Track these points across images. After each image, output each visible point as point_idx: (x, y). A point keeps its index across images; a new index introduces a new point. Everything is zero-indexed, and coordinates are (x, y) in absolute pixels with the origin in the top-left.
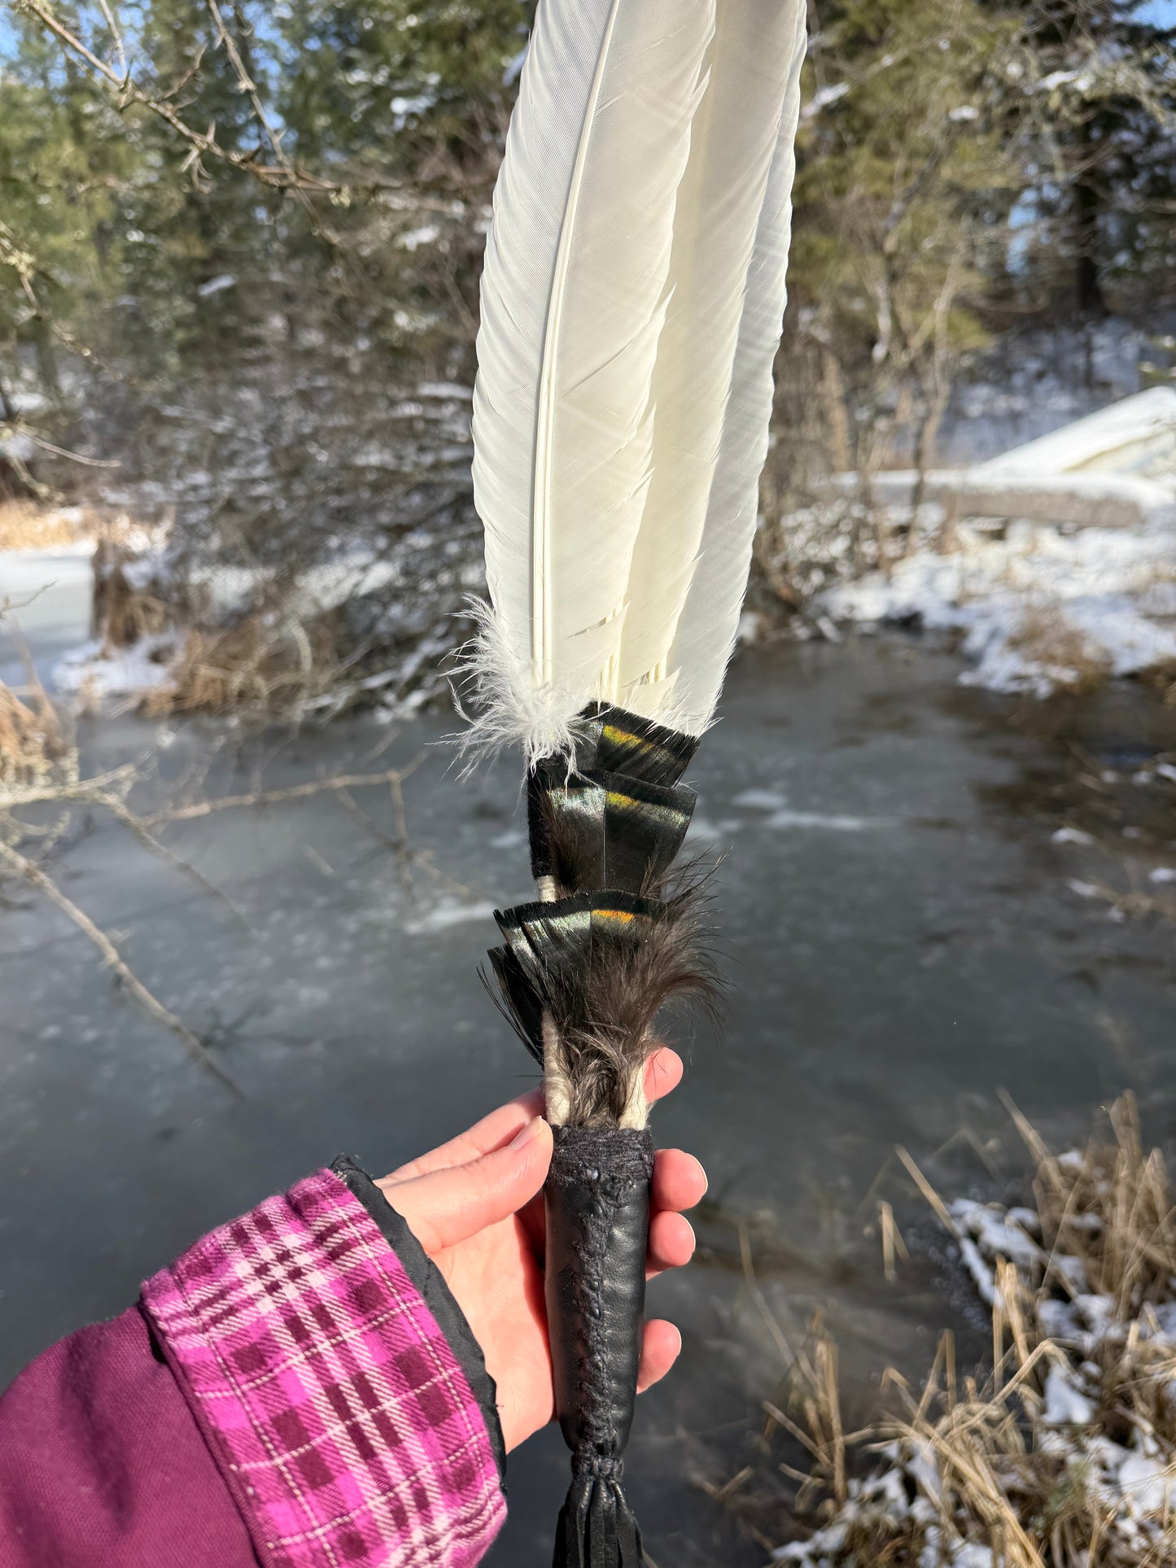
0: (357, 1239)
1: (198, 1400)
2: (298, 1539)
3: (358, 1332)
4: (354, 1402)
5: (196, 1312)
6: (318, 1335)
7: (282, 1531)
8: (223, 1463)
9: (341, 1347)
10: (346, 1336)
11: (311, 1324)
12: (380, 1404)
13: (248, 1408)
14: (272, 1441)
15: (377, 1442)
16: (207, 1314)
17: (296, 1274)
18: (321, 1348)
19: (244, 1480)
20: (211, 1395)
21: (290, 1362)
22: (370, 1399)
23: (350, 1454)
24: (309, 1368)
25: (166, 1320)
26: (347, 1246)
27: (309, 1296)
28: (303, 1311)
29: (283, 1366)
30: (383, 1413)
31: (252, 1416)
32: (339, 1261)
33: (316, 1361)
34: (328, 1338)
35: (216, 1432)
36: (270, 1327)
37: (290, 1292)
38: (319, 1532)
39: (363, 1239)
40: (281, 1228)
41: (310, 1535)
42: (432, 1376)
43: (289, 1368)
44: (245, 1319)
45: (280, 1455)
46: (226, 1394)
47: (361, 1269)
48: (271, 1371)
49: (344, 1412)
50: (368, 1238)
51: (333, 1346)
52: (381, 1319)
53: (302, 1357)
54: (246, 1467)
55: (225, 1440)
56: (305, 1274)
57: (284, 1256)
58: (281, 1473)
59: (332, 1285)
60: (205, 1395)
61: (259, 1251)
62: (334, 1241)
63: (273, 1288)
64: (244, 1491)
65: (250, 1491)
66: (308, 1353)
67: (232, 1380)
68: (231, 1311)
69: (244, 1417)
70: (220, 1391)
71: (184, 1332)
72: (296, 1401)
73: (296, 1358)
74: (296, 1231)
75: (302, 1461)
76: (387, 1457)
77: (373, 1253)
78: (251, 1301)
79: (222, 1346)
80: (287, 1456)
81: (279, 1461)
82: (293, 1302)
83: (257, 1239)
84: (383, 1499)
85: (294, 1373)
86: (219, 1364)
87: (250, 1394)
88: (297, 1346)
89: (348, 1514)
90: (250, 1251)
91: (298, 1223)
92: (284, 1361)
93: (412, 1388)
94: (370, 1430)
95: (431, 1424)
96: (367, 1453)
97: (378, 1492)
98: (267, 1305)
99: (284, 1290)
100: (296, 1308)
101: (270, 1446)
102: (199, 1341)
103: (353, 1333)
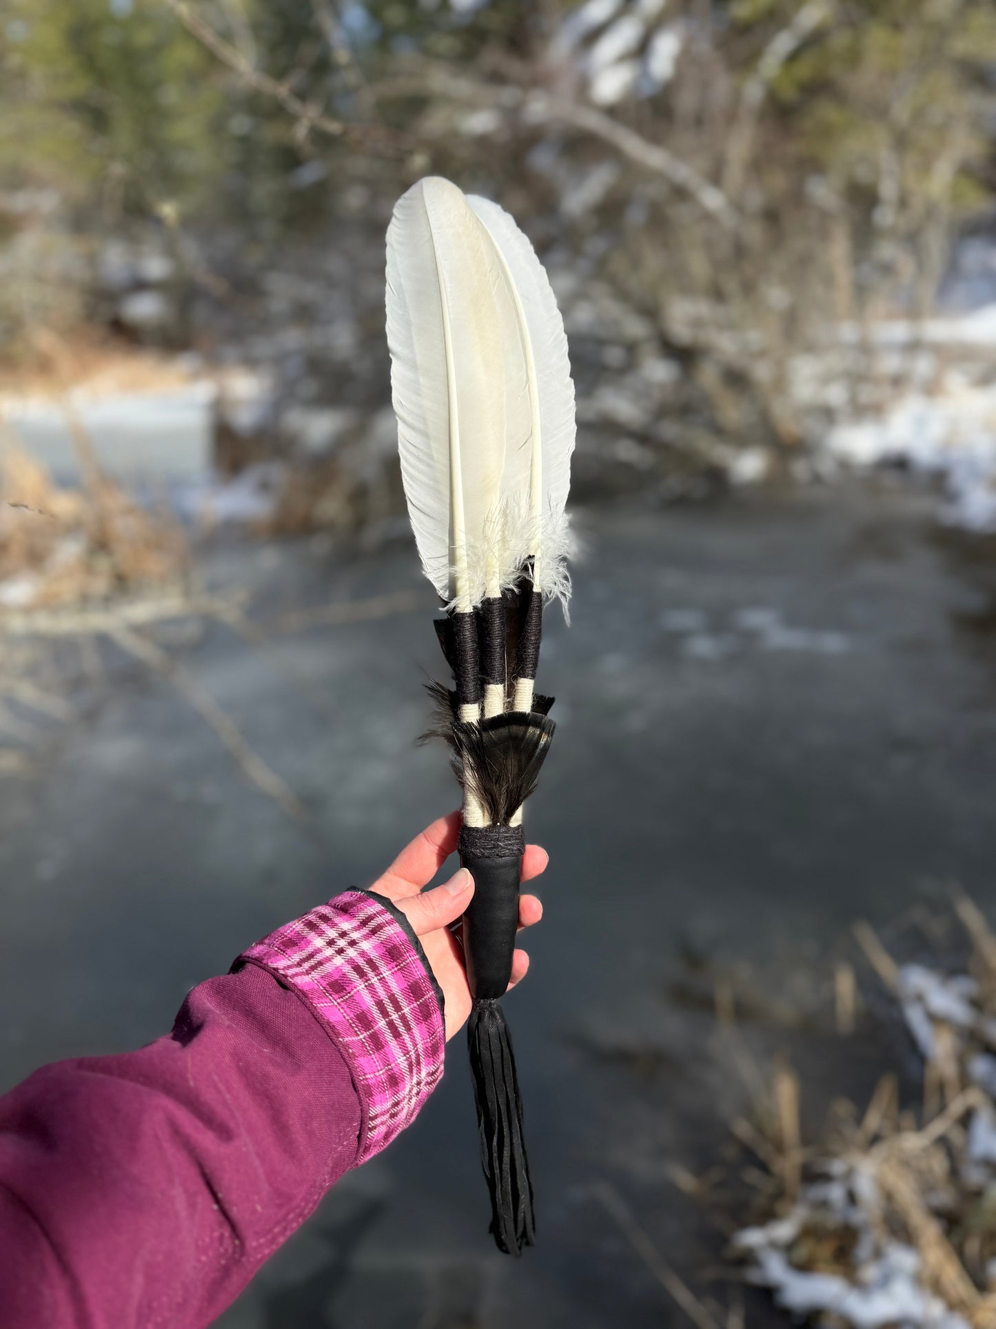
0: (384, 924)
1: (315, 1007)
2: (372, 1076)
3: (390, 972)
4: (390, 1008)
5: (299, 964)
6: (371, 974)
7: (366, 1071)
8: (334, 1037)
9: (382, 980)
10: (384, 975)
11: (367, 969)
12: (402, 1010)
13: (342, 1011)
14: (357, 1026)
15: (401, 1029)
16: (306, 965)
17: (353, 943)
18: (373, 981)
19: (346, 1046)
20: (322, 1005)
21: (358, 988)
22: (398, 1008)
23: (389, 1036)
24: (367, 991)
25: (283, 969)
26: (379, 927)
27: (363, 954)
28: (361, 962)
29: (355, 990)
30: (404, 1014)
31: (345, 1014)
32: (377, 935)
33: (371, 988)
34: (376, 976)
35: (328, 1023)
36: (344, 971)
37: (351, 952)
38: (381, 1072)
39: (387, 923)
40: (337, 920)
41: (377, 1074)
42: (424, 995)
43: (358, 991)
44: (328, 968)
45: (362, 1034)
46: (330, 1005)
47: (389, 939)
48: (349, 993)
49: (385, 1014)
50: (389, 923)
51: (379, 980)
52: (402, 965)
53: (363, 986)
54: (346, 1039)
55: (334, 1026)
56: (358, 943)
57: (343, 934)
58: (363, 1043)
59: (374, 948)
60: (319, 1005)
61: (327, 932)
62: (373, 924)
63: (341, 951)
64: (347, 1051)
65: (350, 1051)
66: (366, 984)
67: (330, 997)
68: (320, 963)
69: (340, 1014)
70: (326, 1003)
71: (297, 974)
72: (364, 1008)
73: (360, 986)
74: (347, 921)
75: (371, 1036)
76: (406, 1037)
77: (393, 930)
78: (328, 959)
79: (322, 981)
80: (365, 1034)
81: (361, 1037)
82: (354, 958)
83: (324, 926)
84: (404, 1058)
85: (360, 994)
86: (322, 990)
87: (342, 1004)
88: (360, 980)
89: (390, 1065)
90: (321, 933)
91: (346, 917)
92: (356, 988)
93: (416, 1001)
94: (398, 1023)
95: (423, 1020)
96: (397, 1035)
97: (402, 1055)
98: (339, 961)
99: (347, 952)
100: (356, 961)
101: (356, 1029)
102: (307, 979)
103: (388, 973)
